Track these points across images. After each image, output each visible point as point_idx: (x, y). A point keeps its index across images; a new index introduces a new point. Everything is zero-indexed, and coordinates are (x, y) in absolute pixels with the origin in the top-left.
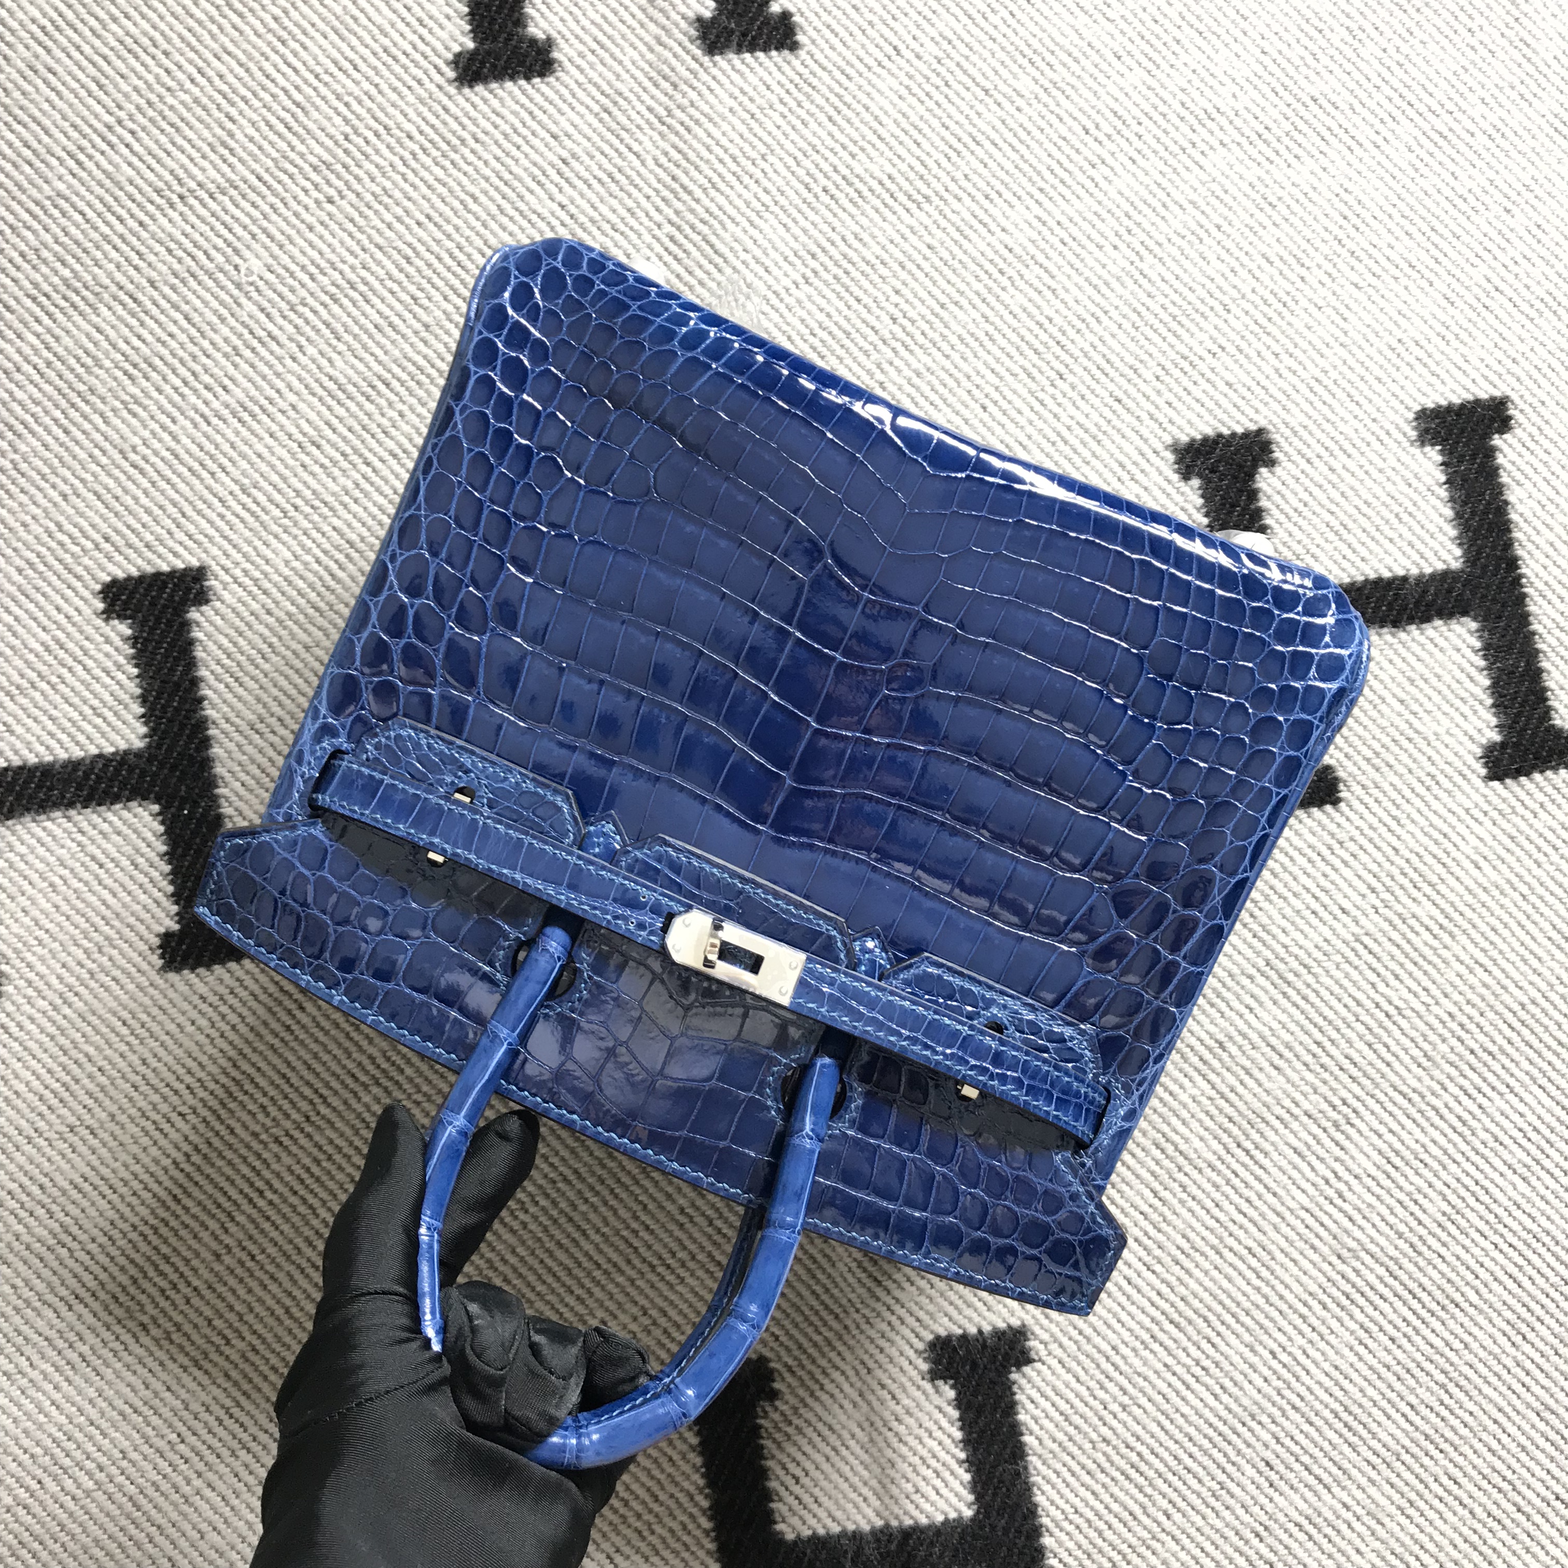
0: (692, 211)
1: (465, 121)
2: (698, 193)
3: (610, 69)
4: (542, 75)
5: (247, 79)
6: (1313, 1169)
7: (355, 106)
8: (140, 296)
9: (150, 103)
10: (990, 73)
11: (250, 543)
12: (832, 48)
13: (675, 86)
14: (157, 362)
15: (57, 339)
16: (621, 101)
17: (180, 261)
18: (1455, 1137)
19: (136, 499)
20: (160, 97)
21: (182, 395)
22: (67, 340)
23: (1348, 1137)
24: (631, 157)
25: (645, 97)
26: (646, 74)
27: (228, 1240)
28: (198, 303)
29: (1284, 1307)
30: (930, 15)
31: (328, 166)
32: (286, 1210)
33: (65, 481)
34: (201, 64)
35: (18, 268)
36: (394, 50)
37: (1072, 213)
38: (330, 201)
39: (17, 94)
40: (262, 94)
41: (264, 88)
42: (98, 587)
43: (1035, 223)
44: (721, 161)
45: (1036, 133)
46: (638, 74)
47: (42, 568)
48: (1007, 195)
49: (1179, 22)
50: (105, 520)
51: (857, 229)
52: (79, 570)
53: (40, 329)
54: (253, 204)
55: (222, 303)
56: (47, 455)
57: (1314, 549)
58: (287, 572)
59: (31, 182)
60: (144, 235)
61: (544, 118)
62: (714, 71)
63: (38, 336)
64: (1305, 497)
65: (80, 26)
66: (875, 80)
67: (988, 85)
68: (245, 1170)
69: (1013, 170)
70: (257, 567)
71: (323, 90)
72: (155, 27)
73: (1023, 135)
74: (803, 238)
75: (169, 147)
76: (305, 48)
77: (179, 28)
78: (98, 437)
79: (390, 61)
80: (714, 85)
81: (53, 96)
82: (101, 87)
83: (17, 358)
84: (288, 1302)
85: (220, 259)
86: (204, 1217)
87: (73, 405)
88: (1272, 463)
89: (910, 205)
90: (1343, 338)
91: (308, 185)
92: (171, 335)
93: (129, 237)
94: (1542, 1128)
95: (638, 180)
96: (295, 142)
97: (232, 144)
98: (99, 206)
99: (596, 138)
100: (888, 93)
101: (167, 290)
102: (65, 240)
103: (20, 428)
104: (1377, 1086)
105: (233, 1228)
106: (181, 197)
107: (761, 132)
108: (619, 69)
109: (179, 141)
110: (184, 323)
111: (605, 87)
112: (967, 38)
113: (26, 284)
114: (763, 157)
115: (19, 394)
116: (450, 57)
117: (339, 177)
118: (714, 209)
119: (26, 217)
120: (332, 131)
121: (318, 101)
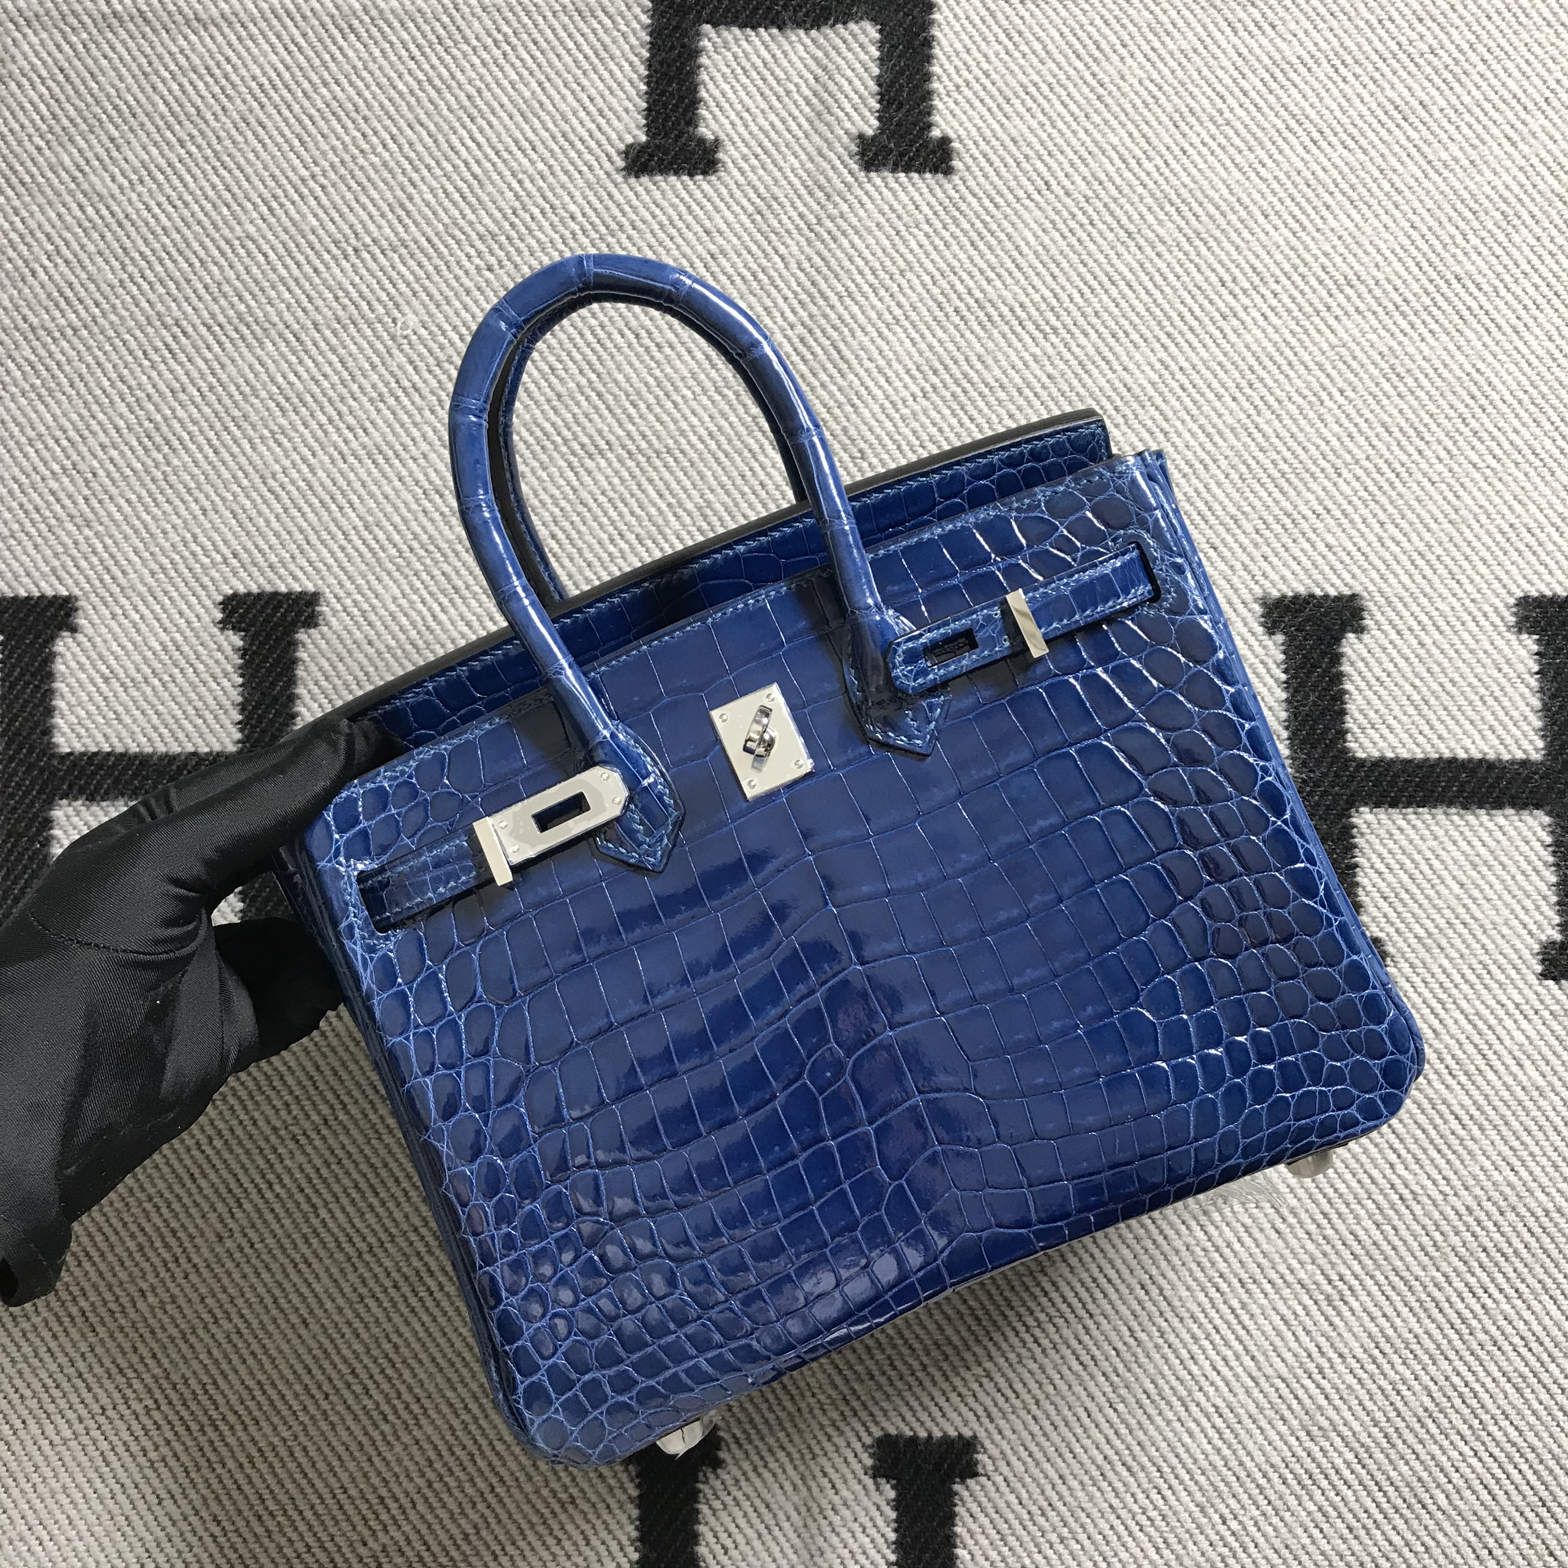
0: (825, 316)
1: (627, 208)
2: (834, 299)
3: (770, 174)
4: (705, 173)
5: (434, 149)
6: (1297, 1339)
7: (527, 184)
8: (303, 336)
9: (343, 162)
10: (1136, 217)
11: (364, 577)
12: (986, 176)
13: (828, 197)
14: (308, 398)
15: (223, 367)
16: (775, 205)
17: (344, 308)
18: (1451, 1333)
19: (267, 522)
20: (354, 158)
21: (326, 433)
22: (231, 368)
23: (1339, 1314)
24: (777, 259)
25: (799, 204)
26: (803, 183)
27: (232, 1225)
28: (353, 348)
29: (1243, 1474)
30: (1086, 155)
31: (494, 236)
32: (290, 1204)
33: (207, 497)
34: (395, 131)
35: (200, 299)
36: (572, 136)
37: (1196, 361)
38: (490, 269)
39: (228, 143)
40: (445, 164)
41: (447, 159)
42: (220, 598)
43: (1158, 366)
44: (861, 273)
45: (1171, 278)
46: (796, 181)
47: (173, 573)
48: (1135, 336)
49: (1332, 188)
50: (237, 538)
51: (981, 351)
52: (206, 580)
53: (209, 356)
54: (419, 264)
55: (376, 351)
56: (196, 471)
57: (1391, 721)
58: (393, 607)
59: (226, 223)
60: (317, 280)
61: (700, 213)
62: (868, 187)
63: (206, 361)
64: (1391, 668)
65: (294, 87)
66: (1022, 211)
67: (1132, 228)
68: (260, 1162)
69: (1143, 312)
70: (367, 600)
71: (500, 165)
72: (359, 94)
73: (1158, 278)
74: (928, 354)
75: (354, 204)
76: (491, 126)
77: (382, 98)
78: (243, 460)
79: (566, 145)
80: (865, 199)
81: (259, 147)
82: (303, 143)
83: (184, 379)
84: (277, 1292)
85: (381, 310)
86: (214, 1198)
87: (226, 429)
88: (1360, 630)
89: (1036, 333)
90: (1453, 516)
91: (472, 252)
92: (325, 376)
93: (303, 281)
94: (1547, 1340)
95: (779, 282)
96: (468, 211)
97: (410, 206)
98: (281, 251)
99: (746, 238)
100: (1034, 225)
101: (328, 333)
102: (246, 277)
103: (176, 443)
104: (1379, 1267)
105: (239, 1214)
106: (356, 250)
107: (903, 249)
108: (778, 174)
109: (363, 199)
110: (339, 366)
111: (762, 190)
112: (1118, 181)
113: (205, 314)
114: (902, 272)
115: (180, 413)
116: (622, 147)
117: (501, 247)
118: (847, 317)
119: (216, 253)
120: (503, 204)
121: (495, 176)
